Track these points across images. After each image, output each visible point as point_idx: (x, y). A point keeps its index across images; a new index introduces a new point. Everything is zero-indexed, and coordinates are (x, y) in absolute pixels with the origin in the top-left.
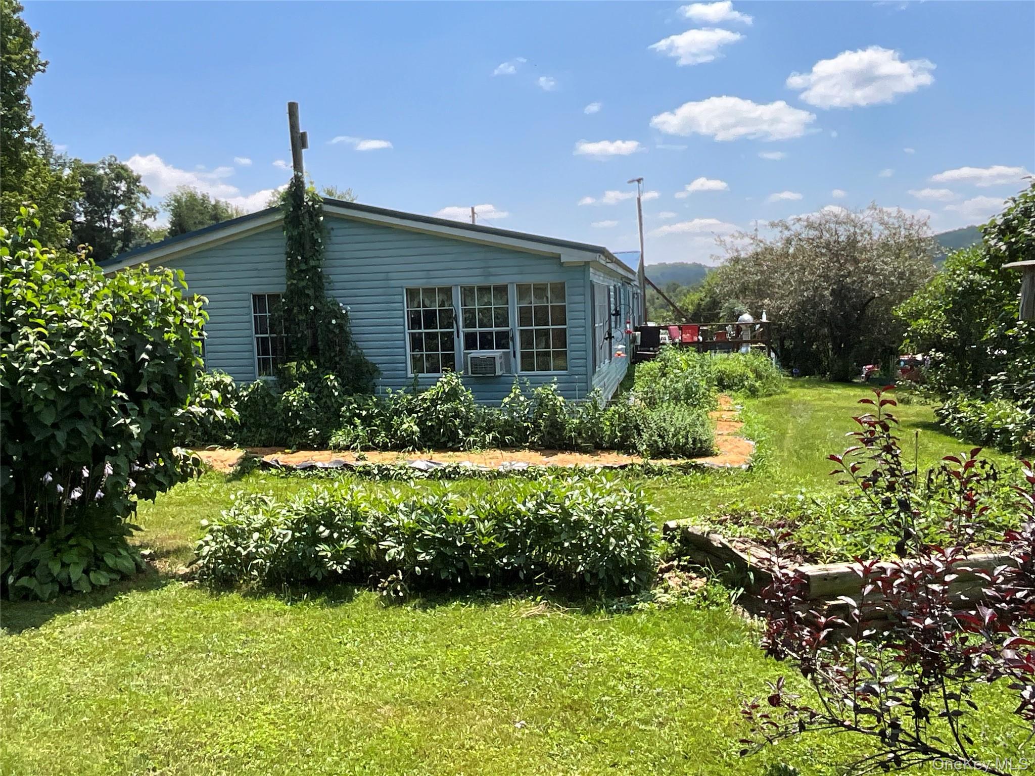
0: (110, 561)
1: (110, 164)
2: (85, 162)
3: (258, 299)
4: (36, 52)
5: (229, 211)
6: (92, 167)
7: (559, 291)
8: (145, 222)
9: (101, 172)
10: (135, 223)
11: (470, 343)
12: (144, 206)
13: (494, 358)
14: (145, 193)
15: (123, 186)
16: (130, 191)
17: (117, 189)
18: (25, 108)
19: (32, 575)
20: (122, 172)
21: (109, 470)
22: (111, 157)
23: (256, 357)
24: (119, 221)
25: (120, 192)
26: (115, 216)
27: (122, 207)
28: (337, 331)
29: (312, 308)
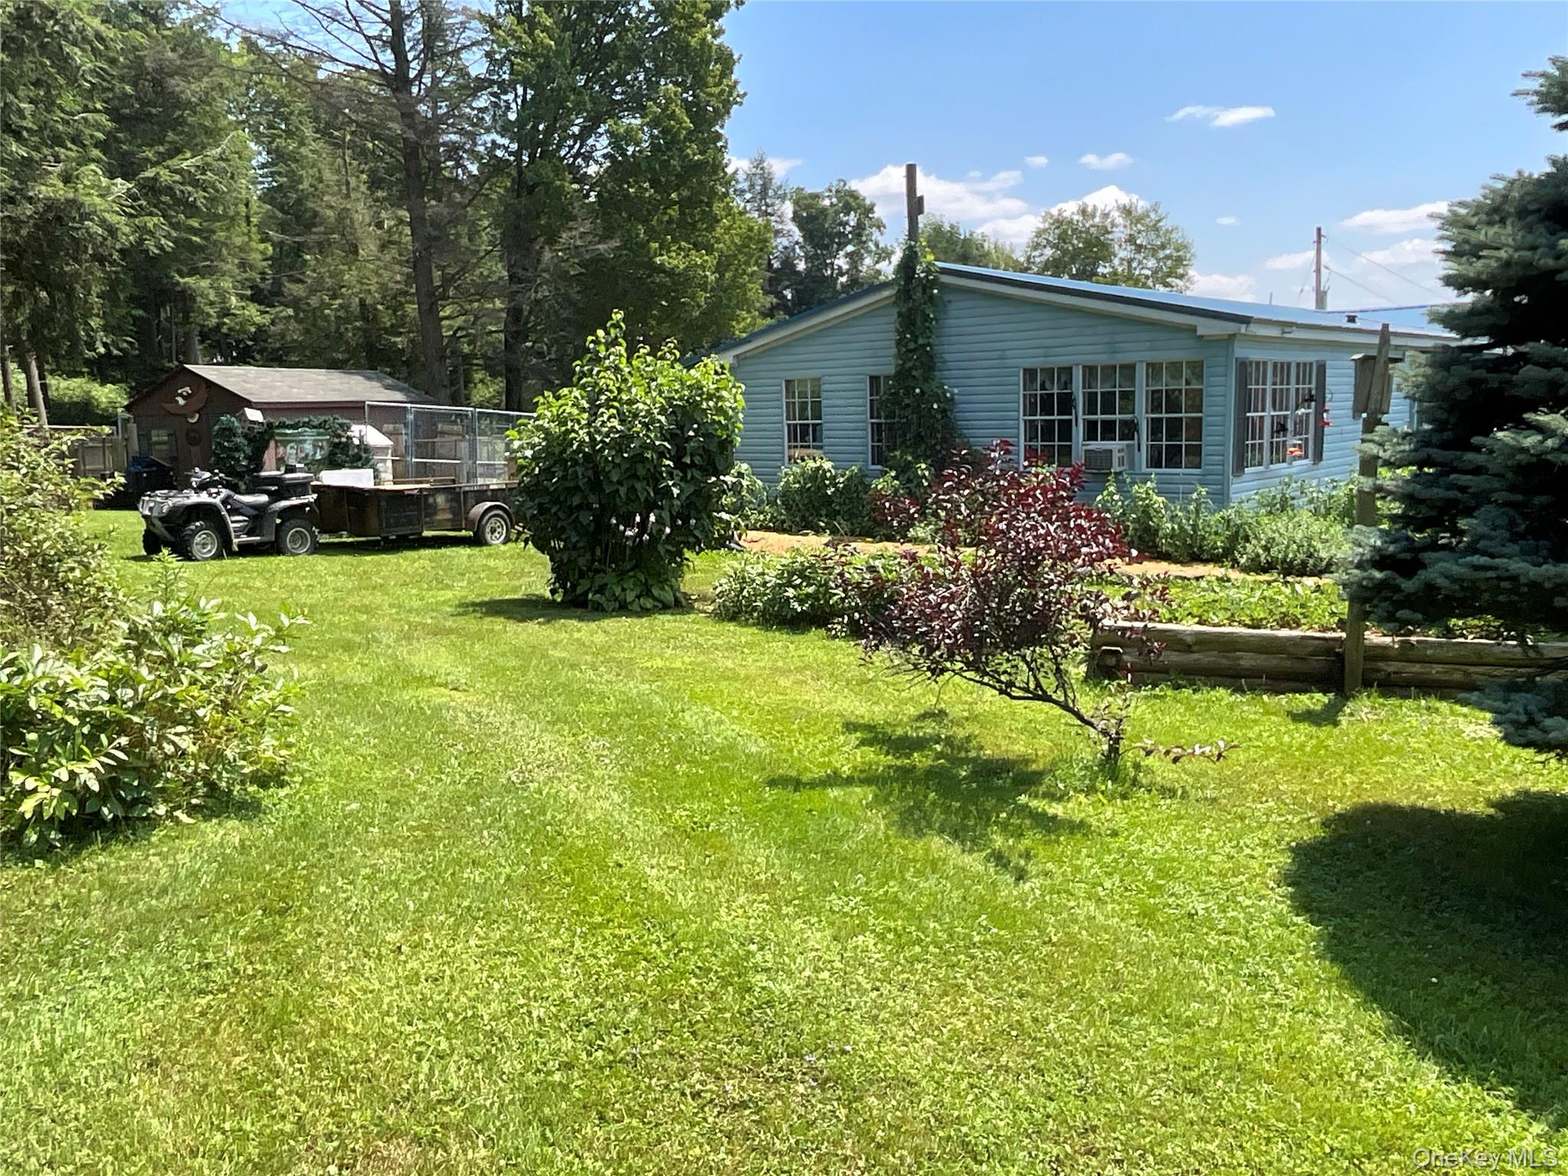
0: (656, 592)
1: (837, 191)
2: (809, 191)
3: (874, 380)
4: (736, 83)
5: (986, 245)
6: (816, 196)
7: (1197, 369)
8: (878, 267)
9: (827, 202)
10: (864, 269)
11: (1091, 435)
12: (877, 245)
13: (1111, 451)
14: (879, 227)
15: (852, 219)
16: (860, 227)
17: (845, 224)
18: (720, 150)
19: (603, 594)
20: (851, 200)
21: (652, 518)
22: (840, 180)
23: (870, 444)
24: (845, 267)
25: (848, 229)
26: (842, 262)
27: (850, 248)
28: (939, 416)
29: (918, 391)
